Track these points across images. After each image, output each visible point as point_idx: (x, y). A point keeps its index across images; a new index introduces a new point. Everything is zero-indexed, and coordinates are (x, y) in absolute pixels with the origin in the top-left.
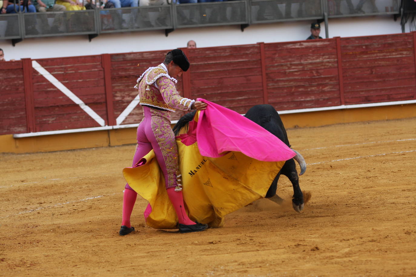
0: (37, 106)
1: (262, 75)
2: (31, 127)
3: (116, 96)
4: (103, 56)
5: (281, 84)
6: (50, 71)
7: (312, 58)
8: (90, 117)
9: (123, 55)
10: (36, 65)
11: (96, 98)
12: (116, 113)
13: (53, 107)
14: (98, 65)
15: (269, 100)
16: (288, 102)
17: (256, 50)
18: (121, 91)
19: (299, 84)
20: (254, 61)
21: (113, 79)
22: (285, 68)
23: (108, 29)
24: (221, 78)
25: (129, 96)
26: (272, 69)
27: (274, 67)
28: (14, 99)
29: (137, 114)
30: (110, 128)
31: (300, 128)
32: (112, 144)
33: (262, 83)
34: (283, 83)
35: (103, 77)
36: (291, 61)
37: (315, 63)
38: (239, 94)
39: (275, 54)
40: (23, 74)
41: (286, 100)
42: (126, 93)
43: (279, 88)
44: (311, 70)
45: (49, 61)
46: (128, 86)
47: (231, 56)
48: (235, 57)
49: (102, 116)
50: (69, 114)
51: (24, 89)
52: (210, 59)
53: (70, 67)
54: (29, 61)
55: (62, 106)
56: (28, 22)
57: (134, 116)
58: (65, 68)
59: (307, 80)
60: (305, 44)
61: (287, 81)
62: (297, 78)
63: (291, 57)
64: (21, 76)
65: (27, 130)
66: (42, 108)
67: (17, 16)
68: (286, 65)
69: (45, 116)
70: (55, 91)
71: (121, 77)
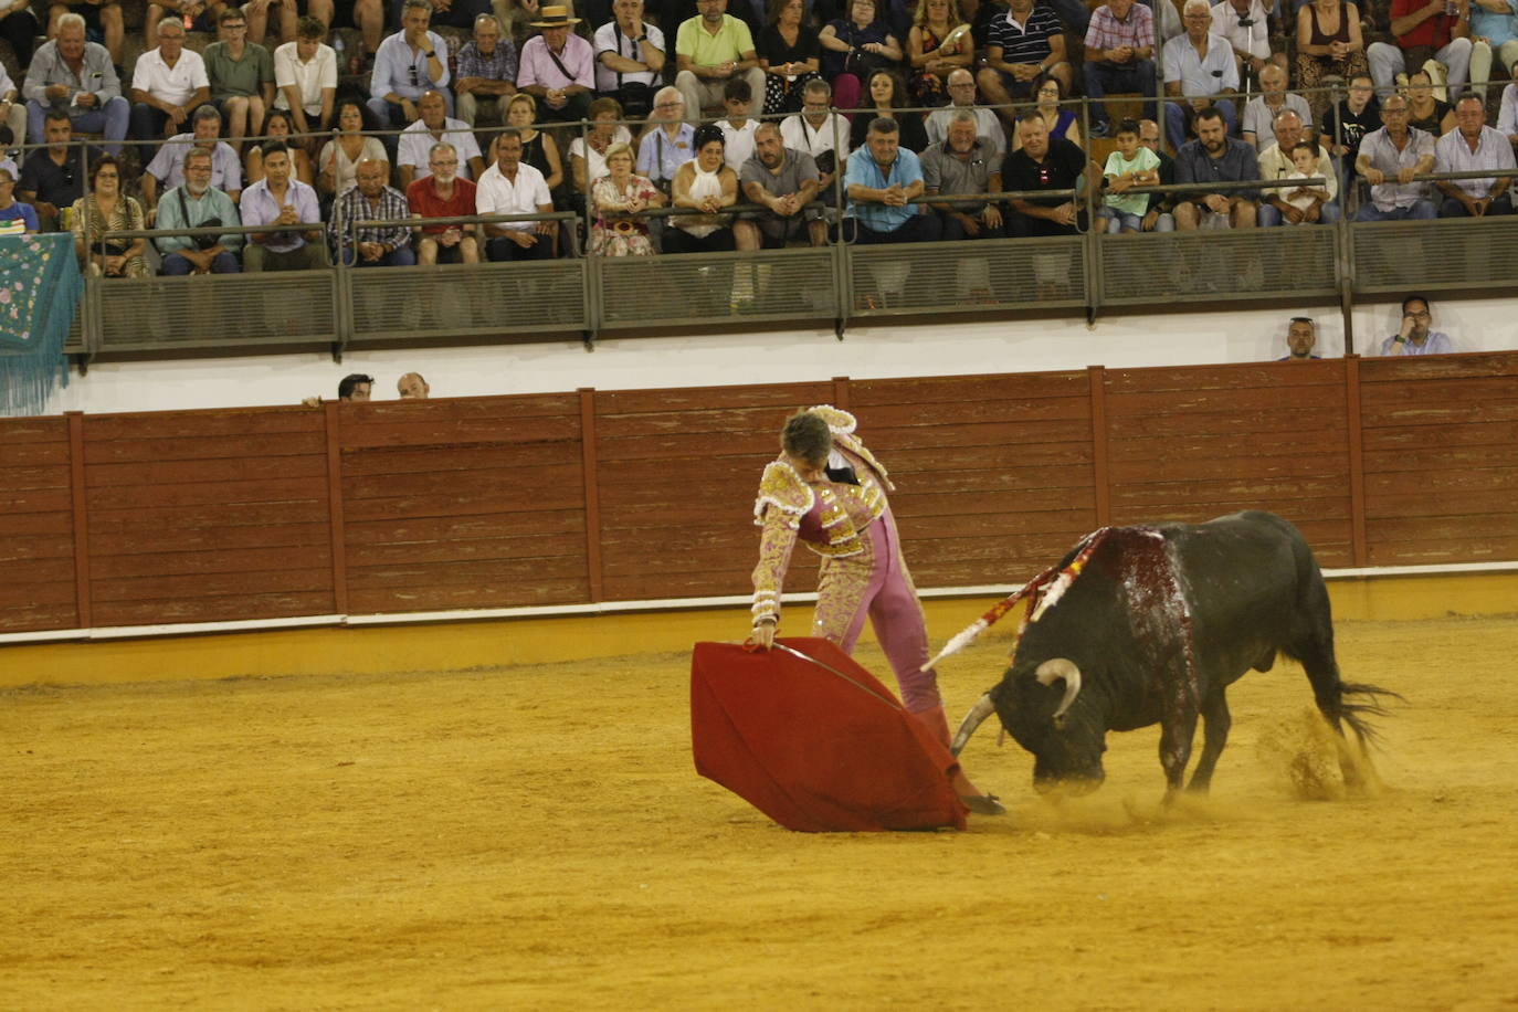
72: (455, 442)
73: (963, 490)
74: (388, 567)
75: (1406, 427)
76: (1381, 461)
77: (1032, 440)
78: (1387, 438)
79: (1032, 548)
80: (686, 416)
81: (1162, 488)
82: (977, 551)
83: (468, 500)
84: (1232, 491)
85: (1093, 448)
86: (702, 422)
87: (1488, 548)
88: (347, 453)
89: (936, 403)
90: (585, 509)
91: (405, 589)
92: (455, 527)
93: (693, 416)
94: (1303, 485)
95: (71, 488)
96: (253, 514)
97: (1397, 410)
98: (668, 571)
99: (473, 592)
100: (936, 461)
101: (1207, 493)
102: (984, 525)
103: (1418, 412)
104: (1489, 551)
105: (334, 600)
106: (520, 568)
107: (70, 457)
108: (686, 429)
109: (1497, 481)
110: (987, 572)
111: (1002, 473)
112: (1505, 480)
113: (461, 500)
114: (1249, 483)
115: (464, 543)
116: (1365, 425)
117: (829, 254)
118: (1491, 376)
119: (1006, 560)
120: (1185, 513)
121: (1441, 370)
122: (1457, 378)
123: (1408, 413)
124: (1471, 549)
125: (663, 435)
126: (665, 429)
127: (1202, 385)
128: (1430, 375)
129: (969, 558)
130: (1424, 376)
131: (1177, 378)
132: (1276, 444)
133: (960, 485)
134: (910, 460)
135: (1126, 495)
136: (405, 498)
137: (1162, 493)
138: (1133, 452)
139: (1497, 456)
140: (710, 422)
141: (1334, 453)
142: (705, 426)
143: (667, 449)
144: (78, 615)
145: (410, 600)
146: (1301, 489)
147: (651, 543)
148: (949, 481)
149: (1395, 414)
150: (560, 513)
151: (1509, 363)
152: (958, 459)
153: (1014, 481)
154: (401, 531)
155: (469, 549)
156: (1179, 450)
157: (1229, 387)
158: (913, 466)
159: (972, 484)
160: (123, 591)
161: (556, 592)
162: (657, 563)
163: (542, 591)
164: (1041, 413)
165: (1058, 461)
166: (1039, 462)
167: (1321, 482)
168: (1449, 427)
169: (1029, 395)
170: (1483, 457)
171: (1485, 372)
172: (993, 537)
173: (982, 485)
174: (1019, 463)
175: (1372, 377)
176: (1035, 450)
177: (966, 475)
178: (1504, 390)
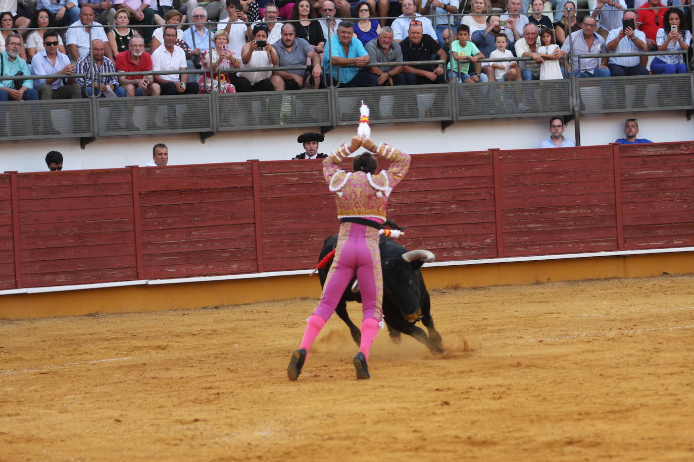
72: (193, 188)
73: (433, 212)
74: (162, 255)
75: (643, 179)
76: (630, 197)
77: (465, 187)
78: (633, 185)
79: (466, 242)
80: (302, 175)
81: (527, 211)
82: (440, 244)
83: (200, 219)
84: (561, 212)
85: (494, 191)
86: (309, 177)
87: (681, 241)
88: (143, 194)
89: (420, 168)
90: (255, 223)
91: (170, 266)
92: (194, 233)
93: (305, 174)
94: (593, 209)
95: (12, 212)
96: (98, 227)
97: (637, 171)
98: (294, 256)
99: (202, 267)
100: (420, 198)
101: (548, 214)
102: (443, 230)
103: (647, 172)
104: (681, 242)
105: (137, 273)
106: (224, 255)
107: (11, 196)
108: (302, 182)
109: (685, 206)
110: (445, 255)
111: (452, 204)
112: (689, 206)
113: (196, 218)
114: (568, 209)
115: (198, 242)
116: (623, 178)
117: (327, 92)
118: (683, 154)
119: (453, 249)
120: (537, 223)
121: (658, 151)
122: (666, 155)
123: (643, 172)
124: (673, 241)
125: (292, 185)
126: (292, 181)
127: (546, 158)
128: (653, 153)
129: (436, 247)
130: (650, 154)
131: (533, 155)
132: (580, 189)
133: (431, 210)
134: (408, 197)
135: (510, 215)
136: (170, 218)
137: (526, 214)
138: (512, 192)
139: (685, 194)
140: (313, 177)
141: (608, 193)
142: (311, 179)
143: (295, 192)
144: (16, 281)
145: (173, 272)
146: (592, 211)
147: (286, 241)
148: (426, 208)
149: (636, 173)
150: (243, 226)
151: (691, 147)
152: (430, 197)
153: (457, 208)
154: (167, 235)
155: (201, 245)
156: (534, 191)
157: (558, 159)
158: (409, 200)
159: (438, 209)
160: (37, 268)
161: (240, 267)
162: (289, 251)
163: (235, 267)
164: (469, 173)
165: (478, 197)
166: (468, 198)
167: (602, 207)
168: (662, 179)
169: (464, 164)
170: (678, 195)
171: (679, 152)
172: (447, 237)
173: (442, 210)
174: (459, 198)
175: (626, 155)
176: (467, 192)
177: (434, 205)
178: (688, 161)
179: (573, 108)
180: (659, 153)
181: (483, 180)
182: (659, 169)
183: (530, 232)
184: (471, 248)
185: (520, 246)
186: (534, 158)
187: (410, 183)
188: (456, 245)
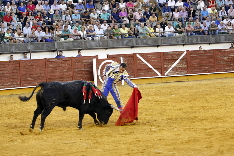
0: (138, 69)
1: (214, 60)
2: (136, 76)
3: (165, 66)
4: (160, 53)
5: (221, 63)
6: (142, 57)
7: (232, 54)
8: (156, 73)
9: (168, 52)
10: (138, 55)
11: (158, 66)
12: (164, 72)
13: (143, 69)
14: (158, 56)
15: (217, 68)
16: (223, 69)
17: (213, 52)
18: (166, 64)
19: (227, 63)
20: (212, 55)
21: (164, 60)
22: (222, 58)
23: (163, 44)
24: (201, 61)
25: (169, 66)
26: (218, 58)
27: (218, 57)
28: (130, 67)
29: (171, 72)
30: (162, 76)
31: (227, 78)
32: (163, 82)
33: (214, 62)
34: (222, 63)
35: (160, 60)
36: (224, 55)
37: (232, 56)
38: (207, 66)
39: (219, 53)
40: (133, 58)
41: (222, 68)
42: (168, 65)
43: (220, 64)
44: (231, 58)
45: (142, 54)
46: (169, 63)
47: (204, 53)
48: (205, 54)
49: (160, 73)
50: (149, 72)
51: (134, 63)
52: (197, 54)
53: (149, 56)
54: (136, 54)
55: (146, 69)
56: (137, 41)
57: (171, 73)
58: (148, 56)
59: (230, 62)
60: (229, 50)
61: (223, 62)
62: (226, 61)
63: (224, 54)
64: (133, 59)
65: (134, 77)
66: (139, 69)
67: (133, 39)
68: (223, 57)
69: (140, 72)
70: (144, 64)
71: (166, 60)
75: (52, 67)
76: (49, 71)
78: (50, 68)
79: (14, 83)
84: (34, 75)
85: (20, 70)
97: (50, 65)
101: (32, 76)
103: (53, 65)
110: (9, 86)
116: (47, 67)
119: (11, 85)
120: (29, 78)
129: (8, 84)
131: (28, 61)
132: (38, 69)
133: (6, 75)
135: (23, 76)
137: (27, 76)
138: (24, 71)
139: (61, 71)
141: (44, 70)
146: (41, 75)
152: (6, 72)
153: (12, 74)
156: (29, 70)
164: (14, 66)
165: (16, 72)
166: (14, 72)
167: (43, 74)
168: (56, 67)
169: (13, 63)
170: (59, 71)
171: (59, 60)
172: (10, 82)
173: (9, 75)
174: (13, 72)
175: (48, 61)
176: (14, 70)
177: (7, 74)
178: (62, 62)
179: (29, 50)
180: (55, 61)
181: (17, 67)
182: (55, 64)
183: (28, 80)
184: (15, 85)
185: (25, 84)
186: (28, 62)
187: (2, 68)
188: (12, 84)
